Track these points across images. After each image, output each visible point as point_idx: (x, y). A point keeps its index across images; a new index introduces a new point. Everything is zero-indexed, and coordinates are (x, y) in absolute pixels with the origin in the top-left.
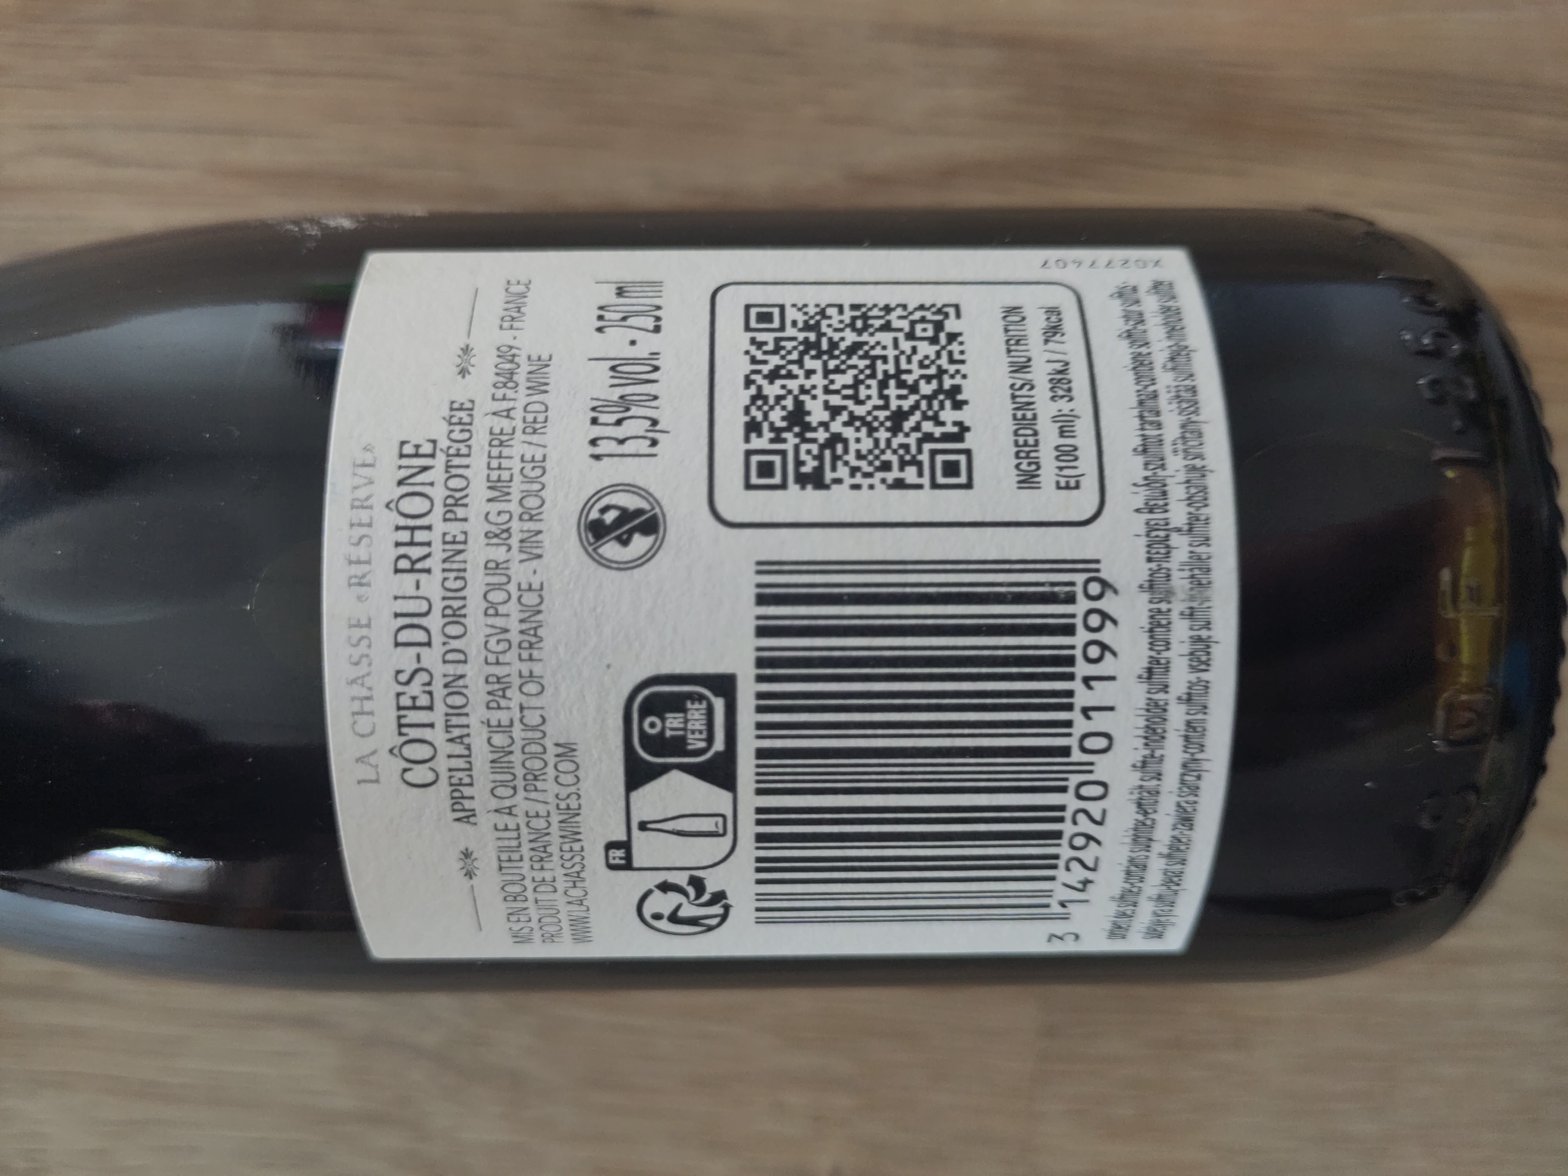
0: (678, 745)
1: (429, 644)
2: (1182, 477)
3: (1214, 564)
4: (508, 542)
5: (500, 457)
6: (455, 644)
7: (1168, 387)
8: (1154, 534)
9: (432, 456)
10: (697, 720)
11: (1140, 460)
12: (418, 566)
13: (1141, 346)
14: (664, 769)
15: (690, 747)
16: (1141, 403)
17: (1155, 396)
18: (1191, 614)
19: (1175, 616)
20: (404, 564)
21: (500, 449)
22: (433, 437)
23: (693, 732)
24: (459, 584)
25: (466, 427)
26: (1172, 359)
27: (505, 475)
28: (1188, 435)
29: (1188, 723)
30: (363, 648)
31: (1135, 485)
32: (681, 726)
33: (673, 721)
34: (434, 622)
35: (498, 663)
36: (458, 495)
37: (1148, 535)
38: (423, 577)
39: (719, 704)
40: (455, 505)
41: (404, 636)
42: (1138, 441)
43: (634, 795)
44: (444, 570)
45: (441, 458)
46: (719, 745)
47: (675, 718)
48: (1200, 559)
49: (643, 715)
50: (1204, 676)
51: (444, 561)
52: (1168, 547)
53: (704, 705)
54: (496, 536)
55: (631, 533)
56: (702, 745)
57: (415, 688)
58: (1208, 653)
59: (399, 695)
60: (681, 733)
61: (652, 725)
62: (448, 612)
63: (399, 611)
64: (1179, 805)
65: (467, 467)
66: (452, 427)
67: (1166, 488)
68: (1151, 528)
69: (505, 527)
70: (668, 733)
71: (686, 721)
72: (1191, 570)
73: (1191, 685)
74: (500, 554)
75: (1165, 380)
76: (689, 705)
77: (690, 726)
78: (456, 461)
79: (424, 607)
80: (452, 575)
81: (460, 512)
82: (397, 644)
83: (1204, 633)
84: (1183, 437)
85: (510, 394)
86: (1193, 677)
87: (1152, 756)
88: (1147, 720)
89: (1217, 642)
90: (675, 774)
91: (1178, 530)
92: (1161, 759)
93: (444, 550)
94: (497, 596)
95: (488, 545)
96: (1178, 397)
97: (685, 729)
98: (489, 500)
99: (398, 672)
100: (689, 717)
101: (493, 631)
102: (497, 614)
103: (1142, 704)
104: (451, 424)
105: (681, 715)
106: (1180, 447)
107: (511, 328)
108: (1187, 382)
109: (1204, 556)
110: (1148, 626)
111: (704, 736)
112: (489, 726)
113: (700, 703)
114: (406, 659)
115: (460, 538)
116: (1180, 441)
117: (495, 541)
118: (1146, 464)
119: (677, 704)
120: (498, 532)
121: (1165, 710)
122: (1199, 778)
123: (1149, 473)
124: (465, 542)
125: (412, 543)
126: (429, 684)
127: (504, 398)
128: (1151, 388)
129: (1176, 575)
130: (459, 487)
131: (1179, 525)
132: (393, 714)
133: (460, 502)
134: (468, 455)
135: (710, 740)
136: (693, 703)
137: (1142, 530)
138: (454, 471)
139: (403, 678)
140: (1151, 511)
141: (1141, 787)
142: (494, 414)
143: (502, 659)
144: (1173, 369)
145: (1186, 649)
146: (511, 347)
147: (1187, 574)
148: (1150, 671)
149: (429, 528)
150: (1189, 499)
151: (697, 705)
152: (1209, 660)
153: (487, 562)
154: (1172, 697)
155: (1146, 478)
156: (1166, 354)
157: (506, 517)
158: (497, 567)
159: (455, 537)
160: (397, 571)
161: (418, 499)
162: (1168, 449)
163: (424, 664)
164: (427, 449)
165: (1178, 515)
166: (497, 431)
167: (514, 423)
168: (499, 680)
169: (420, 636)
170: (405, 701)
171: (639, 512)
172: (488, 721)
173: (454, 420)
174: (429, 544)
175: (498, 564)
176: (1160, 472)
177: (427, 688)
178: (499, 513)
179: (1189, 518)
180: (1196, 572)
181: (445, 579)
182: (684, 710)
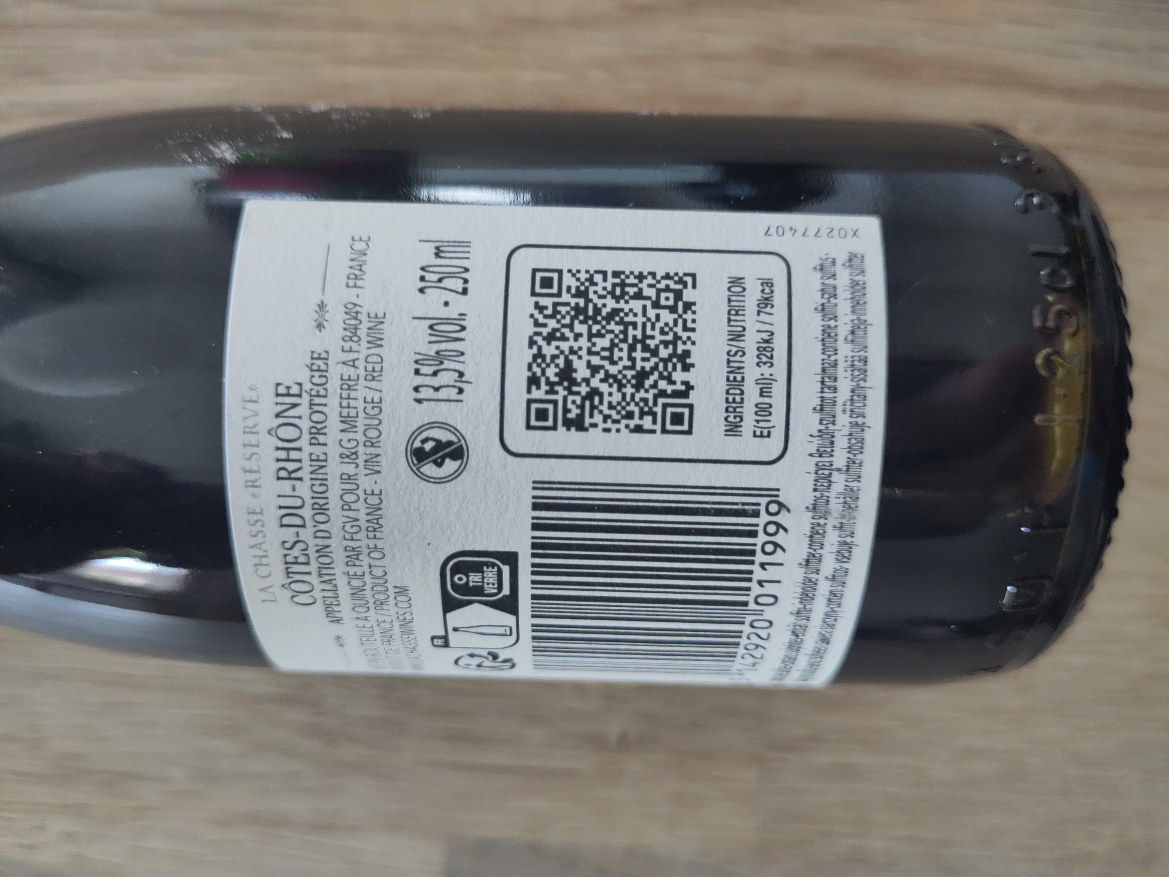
0: (479, 591)
1: (303, 526)
2: (846, 431)
3: (861, 494)
4: (356, 461)
5: (349, 398)
6: (322, 527)
7: (846, 357)
8: (820, 472)
9: (299, 396)
10: (491, 577)
11: (817, 416)
12: (294, 475)
13: (830, 319)
14: (470, 603)
15: (486, 592)
16: (824, 370)
17: (835, 364)
18: (841, 527)
19: (829, 528)
20: (283, 474)
21: (349, 391)
22: (299, 381)
23: (488, 584)
24: (322, 489)
25: (323, 373)
26: (853, 332)
27: (353, 413)
28: (855, 398)
29: (832, 592)
30: (258, 527)
31: (811, 436)
32: (481, 580)
33: (474, 578)
34: (307, 512)
35: (352, 539)
36: (319, 426)
37: (816, 473)
38: (297, 483)
39: (506, 570)
40: (318, 433)
41: (286, 521)
42: (818, 402)
43: (449, 615)
44: (312, 479)
45: (306, 397)
46: (506, 590)
47: (475, 576)
48: (852, 490)
49: (453, 573)
50: (845, 565)
51: (312, 473)
52: (830, 481)
53: (496, 569)
54: (348, 457)
55: (443, 458)
56: (496, 591)
57: (296, 551)
58: (850, 552)
59: (285, 555)
60: (480, 584)
61: (460, 579)
62: (316, 506)
63: (282, 505)
64: (820, 633)
65: (325, 405)
66: (313, 373)
67: (834, 439)
68: (818, 467)
69: (353, 451)
70: (471, 584)
71: (483, 578)
72: (844, 498)
73: (836, 571)
74: (350, 469)
75: (845, 350)
76: (485, 568)
77: (486, 580)
78: (317, 400)
79: (299, 503)
80: (318, 482)
81: (321, 439)
82: (282, 526)
83: (848, 540)
84: (852, 400)
85: (355, 347)
86: (838, 566)
87: (805, 608)
88: (803, 589)
89: (857, 545)
90: (476, 606)
91: (839, 470)
92: (810, 610)
93: (311, 466)
94: (349, 498)
95: (342, 463)
96: (853, 365)
97: (483, 582)
98: (342, 431)
99: (284, 542)
100: (485, 575)
101: (348, 520)
102: (350, 509)
103: (800, 579)
104: (312, 370)
105: (481, 574)
106: (848, 407)
107: (355, 286)
108: (862, 353)
109: (855, 489)
110: (809, 534)
111: (496, 586)
112: (349, 575)
113: (493, 568)
114: (289, 535)
115: (322, 457)
116: (848, 403)
117: (347, 460)
118: (821, 420)
119: (478, 568)
120: (348, 454)
121: (816, 584)
122: (836, 620)
123: (822, 427)
124: (325, 461)
125: (288, 460)
126: (305, 550)
127: (351, 351)
128: (833, 358)
129: (833, 501)
130: (320, 420)
131: (840, 467)
132: (283, 567)
133: (321, 432)
134: (325, 396)
135: (500, 588)
136: (488, 568)
137: (813, 469)
138: (316, 408)
139: (287, 545)
140: (821, 456)
141: (795, 623)
142: (344, 363)
143: (355, 537)
144: (853, 341)
145: (835, 548)
146: (355, 305)
147: (842, 500)
148: (808, 561)
149: (299, 449)
150: (850, 447)
151: (490, 569)
152: (850, 555)
153: (342, 475)
154: (821, 577)
155: (820, 431)
156: (849, 328)
157: (354, 443)
158: (349, 478)
159: (318, 456)
160: (279, 478)
161: (290, 428)
162: (839, 408)
163: (301, 538)
164: (295, 390)
165: (840, 459)
166: (346, 377)
167: (358, 371)
168: (353, 549)
169: (297, 521)
170: (289, 559)
171: (450, 443)
172: (348, 572)
173: (315, 367)
174: (299, 461)
175: (349, 476)
176: (831, 426)
177: (305, 552)
178: (349, 440)
179: (848, 462)
180: (848, 499)
181: (313, 485)
182: (483, 572)
